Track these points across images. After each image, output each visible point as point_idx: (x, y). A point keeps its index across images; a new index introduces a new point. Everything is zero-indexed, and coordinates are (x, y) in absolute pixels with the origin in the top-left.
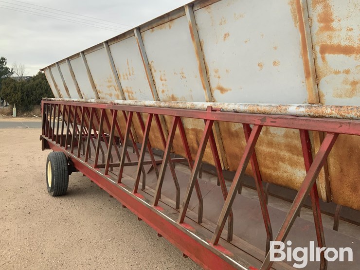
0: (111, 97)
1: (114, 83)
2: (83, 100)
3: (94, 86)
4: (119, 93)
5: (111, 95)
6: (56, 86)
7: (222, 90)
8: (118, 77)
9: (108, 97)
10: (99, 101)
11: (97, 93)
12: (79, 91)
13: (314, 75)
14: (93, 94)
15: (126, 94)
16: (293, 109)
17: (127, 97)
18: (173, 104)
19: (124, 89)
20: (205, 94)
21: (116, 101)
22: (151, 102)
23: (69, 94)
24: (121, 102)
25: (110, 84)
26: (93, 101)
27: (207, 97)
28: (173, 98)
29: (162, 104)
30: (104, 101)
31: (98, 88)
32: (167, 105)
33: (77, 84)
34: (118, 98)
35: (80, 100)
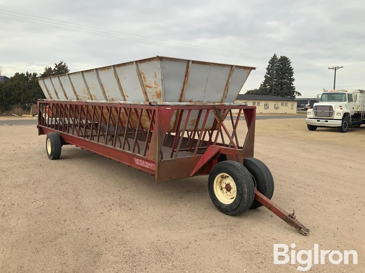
0: (85, 99)
1: (86, 91)
2: (69, 100)
3: (75, 93)
4: (89, 96)
5: (85, 98)
6: (48, 91)
7: (127, 96)
8: (88, 89)
9: (83, 98)
10: (79, 101)
11: (77, 96)
12: (65, 95)
13: (146, 93)
14: (75, 97)
15: (93, 97)
16: (141, 103)
17: (93, 99)
18: (112, 102)
19: (92, 95)
20: (122, 98)
21: (88, 101)
22: (104, 101)
23: (58, 97)
24: (90, 101)
25: (84, 92)
26: (75, 101)
27: (123, 99)
28: (113, 100)
29: (108, 102)
30: (82, 101)
31: (77, 94)
32: (110, 102)
33: (64, 91)
34: (89, 99)
35: (67, 100)
